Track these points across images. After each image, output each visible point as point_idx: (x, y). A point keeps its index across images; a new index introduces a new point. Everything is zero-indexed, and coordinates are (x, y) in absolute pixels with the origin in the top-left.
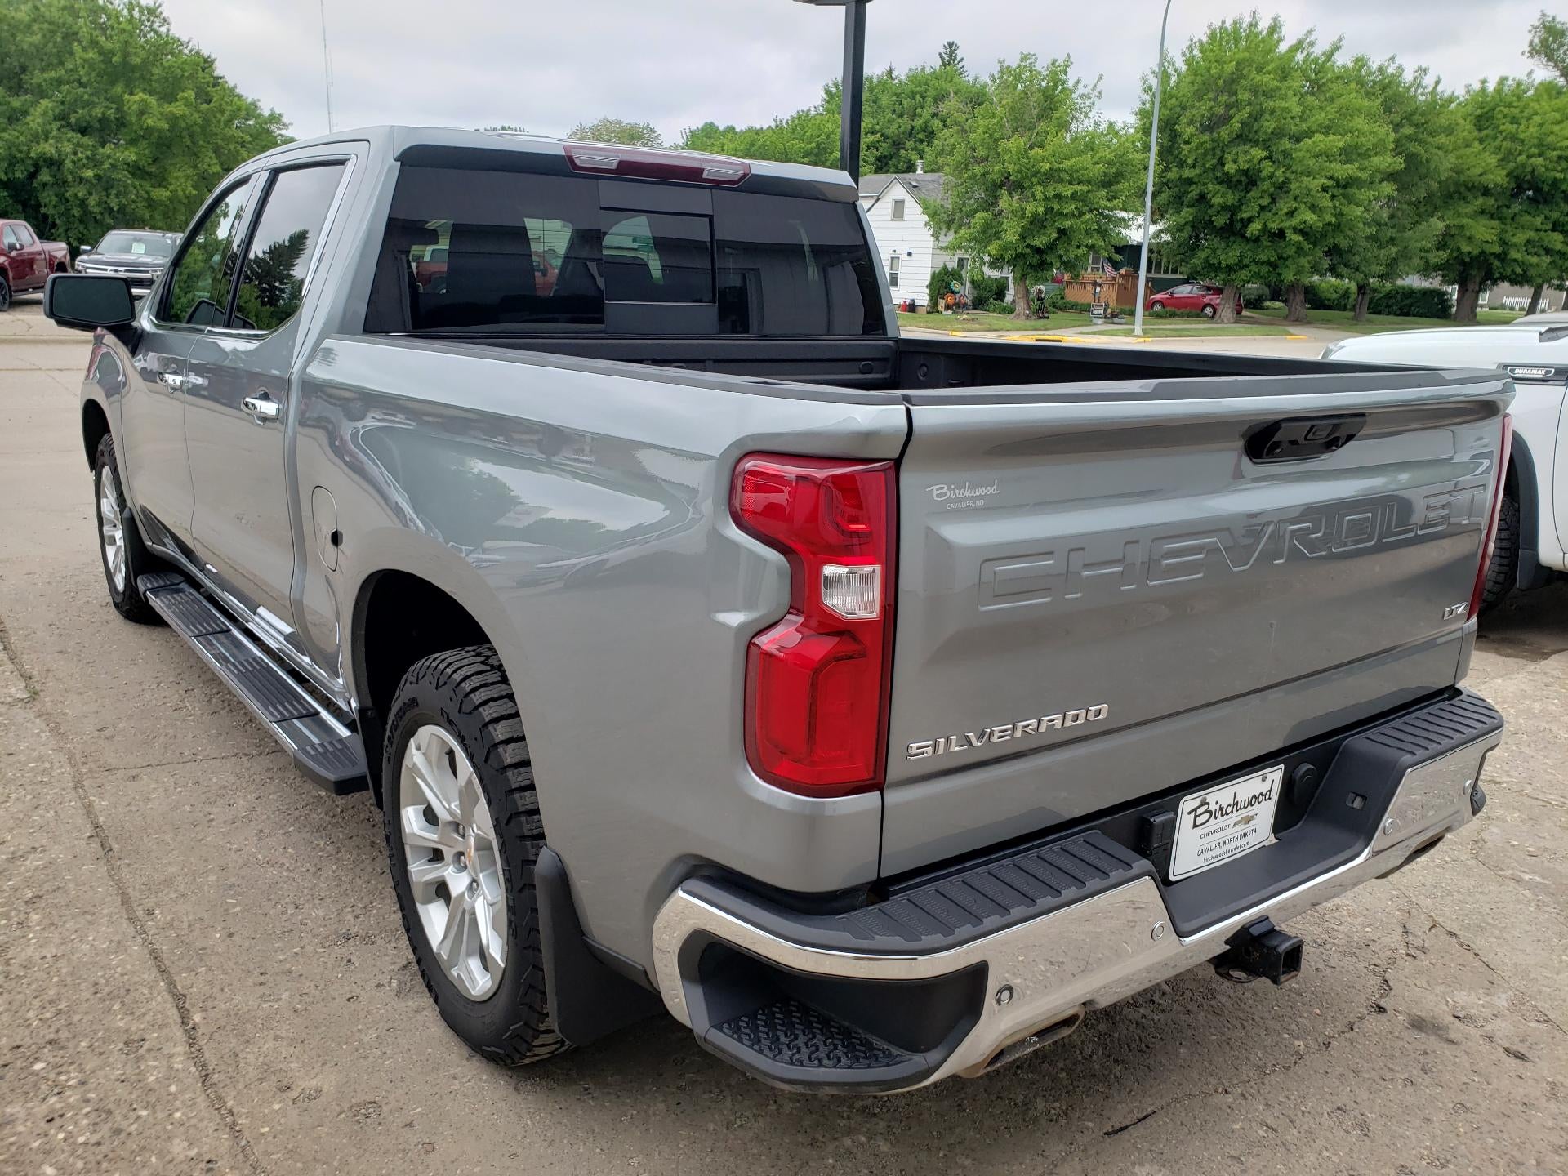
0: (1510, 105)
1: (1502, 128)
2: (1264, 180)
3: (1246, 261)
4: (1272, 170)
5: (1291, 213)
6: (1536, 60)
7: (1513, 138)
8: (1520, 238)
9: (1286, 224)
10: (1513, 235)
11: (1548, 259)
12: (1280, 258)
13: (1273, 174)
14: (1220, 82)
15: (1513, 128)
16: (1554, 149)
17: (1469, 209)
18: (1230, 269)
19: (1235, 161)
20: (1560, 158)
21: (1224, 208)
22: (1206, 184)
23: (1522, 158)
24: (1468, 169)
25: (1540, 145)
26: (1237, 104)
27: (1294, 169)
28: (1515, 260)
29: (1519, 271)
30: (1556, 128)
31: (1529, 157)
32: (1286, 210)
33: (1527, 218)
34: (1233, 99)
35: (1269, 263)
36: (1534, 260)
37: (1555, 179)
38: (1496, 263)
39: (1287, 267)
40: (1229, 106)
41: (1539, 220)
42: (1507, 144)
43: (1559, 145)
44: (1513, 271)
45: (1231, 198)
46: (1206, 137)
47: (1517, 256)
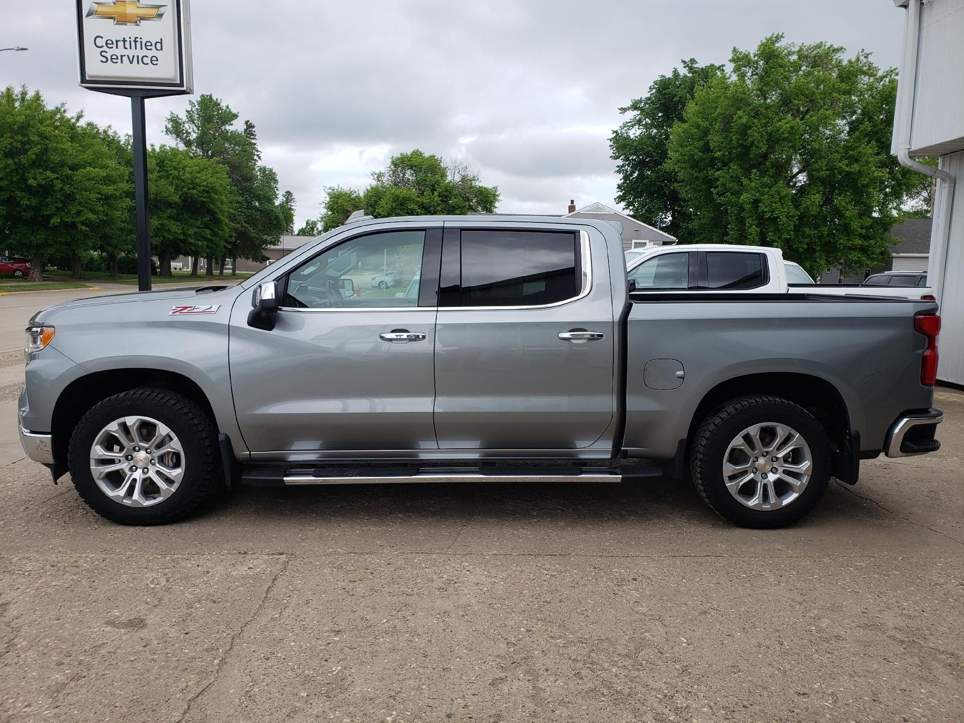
0: (171, 160)
1: (170, 172)
2: (57, 191)
3: (50, 242)
4: (61, 185)
5: (79, 213)
6: (169, 136)
7: (177, 178)
8: (191, 231)
9: (78, 219)
10: (187, 230)
11: (206, 243)
12: (73, 240)
13: (62, 188)
14: (15, 127)
15: (176, 173)
16: (200, 186)
17: (165, 215)
18: (38, 247)
19: (35, 179)
20: (203, 190)
21: (29, 207)
22: (14, 191)
23: (185, 189)
24: (160, 193)
25: (192, 183)
26: (29, 142)
27: (76, 186)
28: (191, 243)
29: (193, 249)
30: (199, 175)
31: (189, 189)
32: (75, 211)
33: (191, 221)
34: (26, 139)
35: (66, 243)
36: (200, 243)
37: (203, 201)
38: (182, 245)
39: (78, 245)
40: (24, 143)
41: (199, 223)
42: (175, 181)
43: (202, 184)
44: (190, 249)
45: (34, 202)
46: (10, 161)
47: (192, 241)
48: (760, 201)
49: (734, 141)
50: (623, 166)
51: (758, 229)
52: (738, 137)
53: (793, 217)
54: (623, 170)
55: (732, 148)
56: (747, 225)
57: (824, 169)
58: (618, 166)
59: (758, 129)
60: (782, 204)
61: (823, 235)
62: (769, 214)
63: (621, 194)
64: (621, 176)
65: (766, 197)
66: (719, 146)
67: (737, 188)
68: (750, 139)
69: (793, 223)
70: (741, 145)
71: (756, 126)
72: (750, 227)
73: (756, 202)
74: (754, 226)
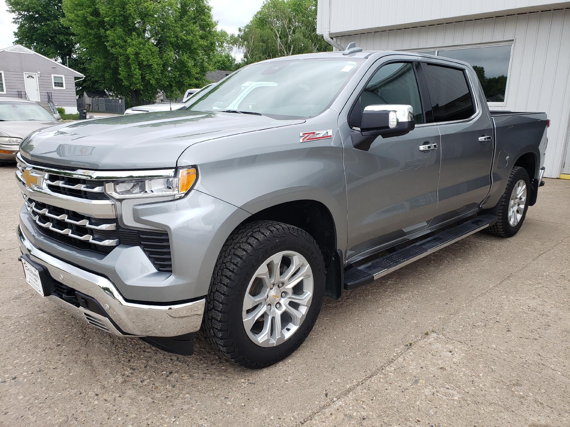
48: (139, 54)
49: (117, 11)
50: (17, 19)
51: (140, 72)
52: (119, 9)
53: (160, 65)
54: (18, 22)
55: (115, 16)
56: (133, 68)
57: (173, 36)
58: (14, 18)
59: (132, 5)
60: (153, 56)
61: (176, 77)
62: (146, 62)
63: (18, 39)
64: (18, 26)
65: (142, 51)
66: (106, 14)
67: (123, 44)
68: (128, 12)
69: (160, 69)
70: (121, 15)
71: (130, 3)
72: (135, 70)
73: (137, 54)
74: (138, 70)
